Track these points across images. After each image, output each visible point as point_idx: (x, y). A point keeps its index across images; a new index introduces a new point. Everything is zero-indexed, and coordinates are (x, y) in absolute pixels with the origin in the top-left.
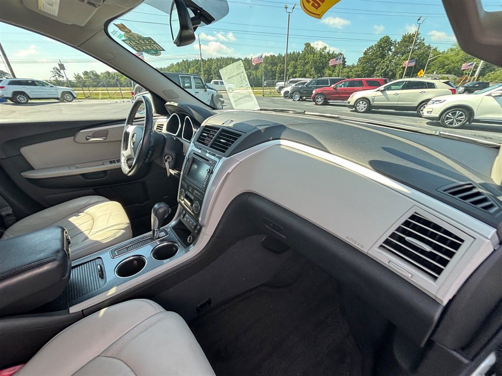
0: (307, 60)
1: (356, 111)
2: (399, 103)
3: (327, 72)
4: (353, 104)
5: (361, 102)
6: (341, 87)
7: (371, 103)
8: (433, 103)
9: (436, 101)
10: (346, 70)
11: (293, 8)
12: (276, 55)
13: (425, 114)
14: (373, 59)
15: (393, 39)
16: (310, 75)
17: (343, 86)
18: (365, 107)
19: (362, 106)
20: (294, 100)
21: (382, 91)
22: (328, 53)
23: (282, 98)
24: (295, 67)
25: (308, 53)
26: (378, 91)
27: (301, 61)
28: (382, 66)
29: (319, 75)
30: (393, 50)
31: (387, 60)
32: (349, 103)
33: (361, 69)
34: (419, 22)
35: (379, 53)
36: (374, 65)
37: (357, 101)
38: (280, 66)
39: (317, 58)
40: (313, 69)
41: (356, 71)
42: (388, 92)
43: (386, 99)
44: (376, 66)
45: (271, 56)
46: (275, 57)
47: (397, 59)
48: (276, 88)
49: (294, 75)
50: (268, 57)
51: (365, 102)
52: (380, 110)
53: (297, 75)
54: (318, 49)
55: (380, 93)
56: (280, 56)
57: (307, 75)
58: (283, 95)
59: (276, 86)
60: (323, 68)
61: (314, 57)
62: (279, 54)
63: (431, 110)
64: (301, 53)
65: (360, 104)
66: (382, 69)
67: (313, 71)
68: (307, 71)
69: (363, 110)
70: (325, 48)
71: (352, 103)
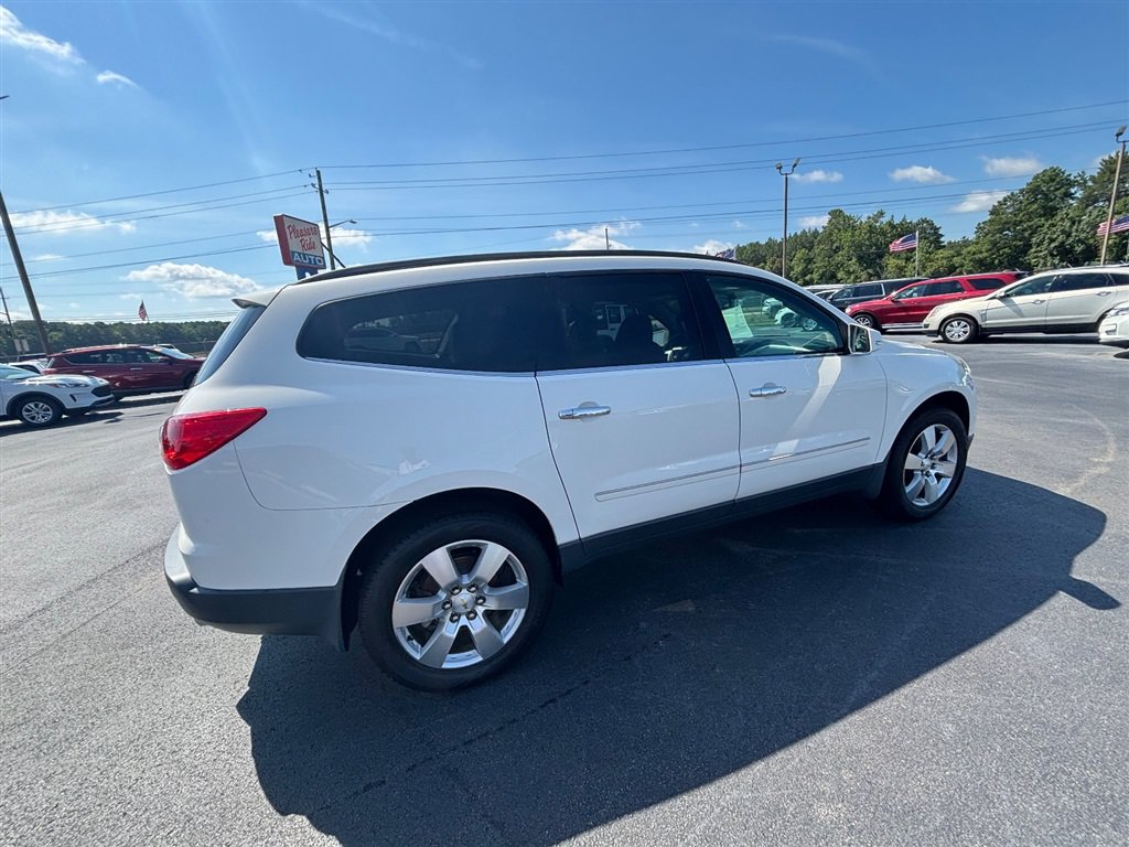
0: (835, 245)
1: (946, 340)
2: (1048, 318)
3: (891, 262)
4: (936, 328)
5: (955, 323)
6: (911, 296)
7: (980, 322)
8: (1117, 314)
9: (1122, 310)
10: (941, 254)
11: (795, 165)
12: (763, 242)
13: (1103, 337)
14: (1021, 222)
15: (1072, 172)
16: (849, 273)
17: (915, 294)
18: (965, 333)
19: (958, 331)
20: (805, 330)
21: (1001, 298)
22: (890, 224)
23: (778, 328)
24: (809, 261)
25: (839, 230)
26: (994, 298)
27: (822, 247)
28: (1052, 232)
29: (870, 271)
30: (1077, 195)
31: (1062, 219)
32: (926, 326)
33: (986, 247)
34: (1121, 138)
35: (1035, 206)
36: (1026, 234)
37: (946, 322)
38: (773, 263)
39: (862, 236)
40: (854, 260)
41: (974, 253)
42: (1017, 300)
43: (1015, 314)
44: (1031, 235)
45: (751, 244)
46: (760, 245)
47: (1095, 213)
48: (765, 309)
49: (807, 278)
50: (745, 248)
51: (963, 323)
52: (1005, 335)
53: (815, 276)
54: (864, 220)
55: (997, 303)
56: (770, 244)
57: (839, 275)
58: (779, 322)
59: (763, 305)
60: (881, 256)
61: (853, 236)
62: (770, 239)
63: (1113, 327)
64: (821, 230)
65: (952, 326)
66: (1052, 240)
67: (853, 265)
68: (839, 266)
69: (961, 339)
70: (881, 214)
71: (934, 327)
